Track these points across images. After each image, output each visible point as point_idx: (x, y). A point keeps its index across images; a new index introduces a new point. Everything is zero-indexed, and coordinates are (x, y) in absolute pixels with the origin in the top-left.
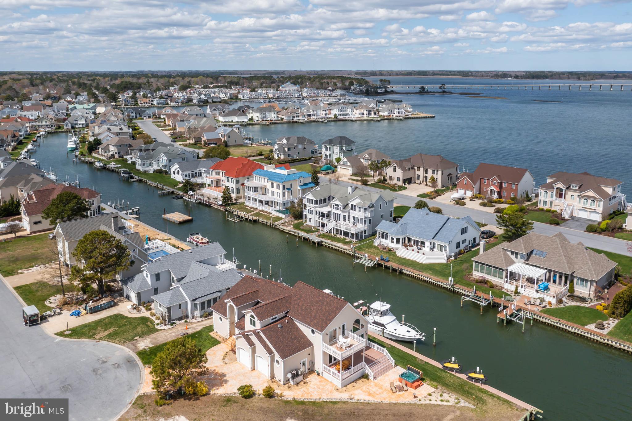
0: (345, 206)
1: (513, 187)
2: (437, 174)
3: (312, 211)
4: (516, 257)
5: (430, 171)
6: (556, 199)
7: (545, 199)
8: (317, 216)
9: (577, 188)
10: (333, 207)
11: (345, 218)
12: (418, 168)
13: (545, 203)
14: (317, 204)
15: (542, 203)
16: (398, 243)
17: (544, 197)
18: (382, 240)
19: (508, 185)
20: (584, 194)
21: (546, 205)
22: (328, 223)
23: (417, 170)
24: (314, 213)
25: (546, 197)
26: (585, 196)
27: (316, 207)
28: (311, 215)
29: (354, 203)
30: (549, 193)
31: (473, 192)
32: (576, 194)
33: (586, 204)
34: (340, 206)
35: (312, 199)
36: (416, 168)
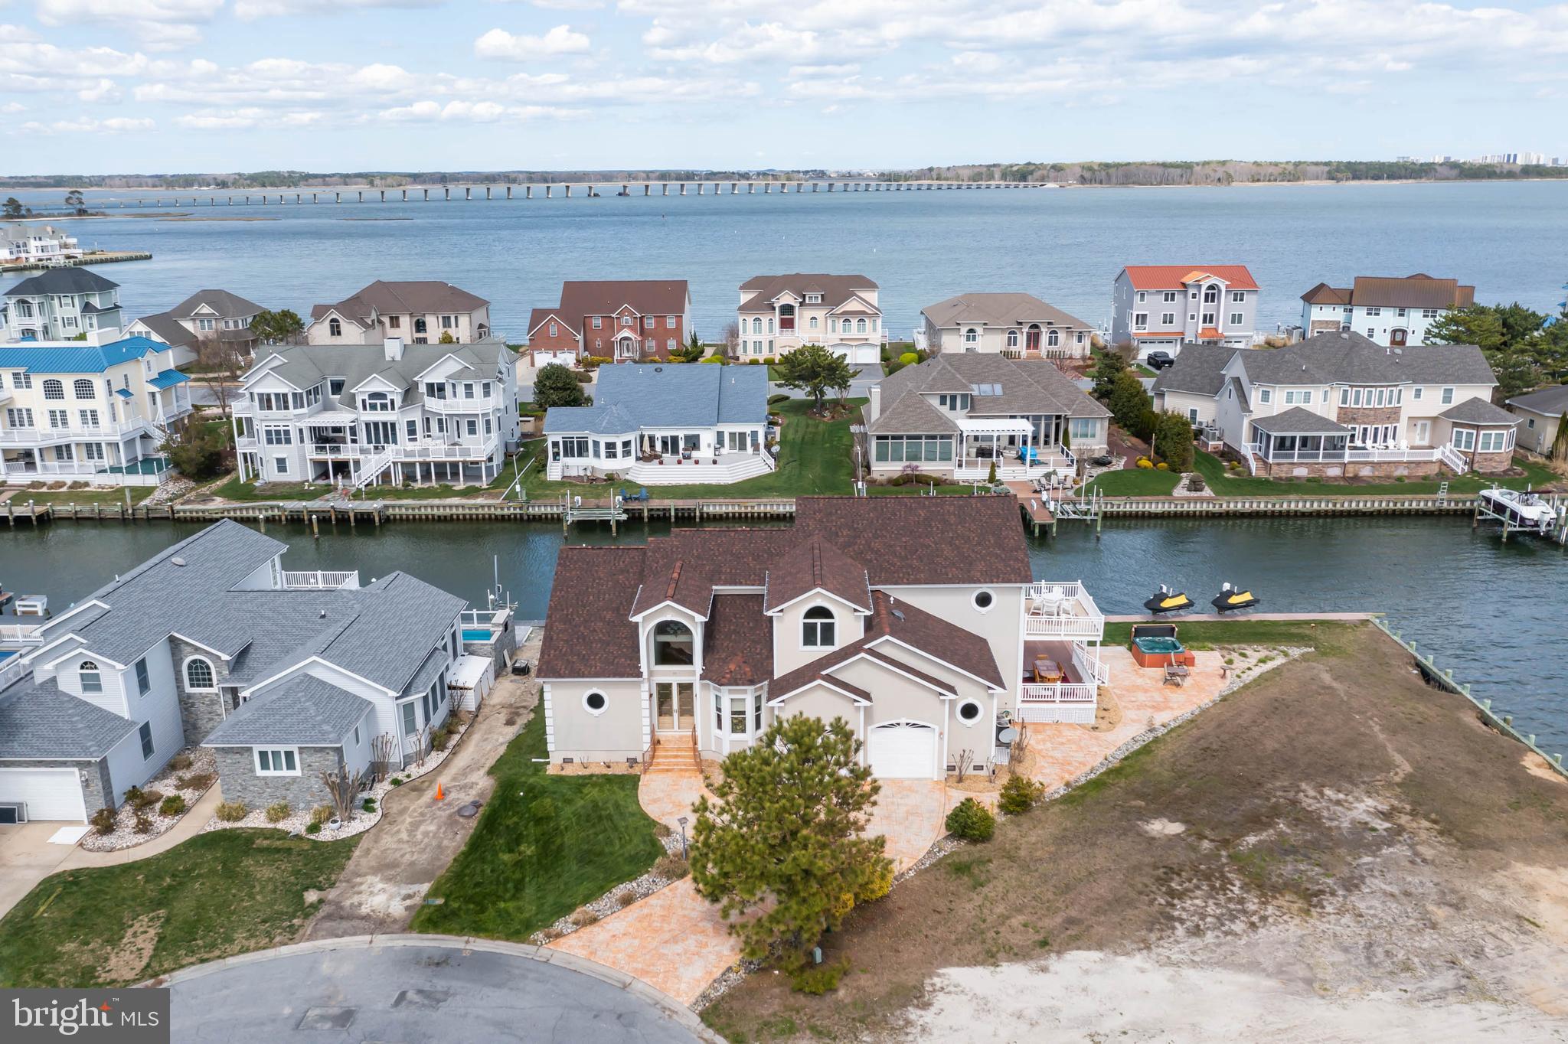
0: (410, 394)
1: (671, 323)
2: (457, 326)
3: (287, 433)
4: (953, 407)
5: (433, 323)
6: (781, 333)
7: (758, 338)
8: (310, 447)
9: (820, 301)
10: (359, 404)
11: (412, 431)
12: (391, 318)
13: (758, 345)
14: (302, 406)
15: (750, 347)
16: (627, 453)
17: (755, 332)
18: (569, 461)
19: (656, 322)
20: (839, 310)
21: (760, 352)
22: (362, 457)
23: (392, 326)
24: (294, 436)
25: (760, 332)
26: (844, 313)
27: (299, 417)
28: (284, 446)
29: (436, 378)
30: (765, 320)
31: (578, 354)
32: (820, 314)
33: (850, 330)
34: (389, 397)
35: (282, 390)
36: (386, 320)
